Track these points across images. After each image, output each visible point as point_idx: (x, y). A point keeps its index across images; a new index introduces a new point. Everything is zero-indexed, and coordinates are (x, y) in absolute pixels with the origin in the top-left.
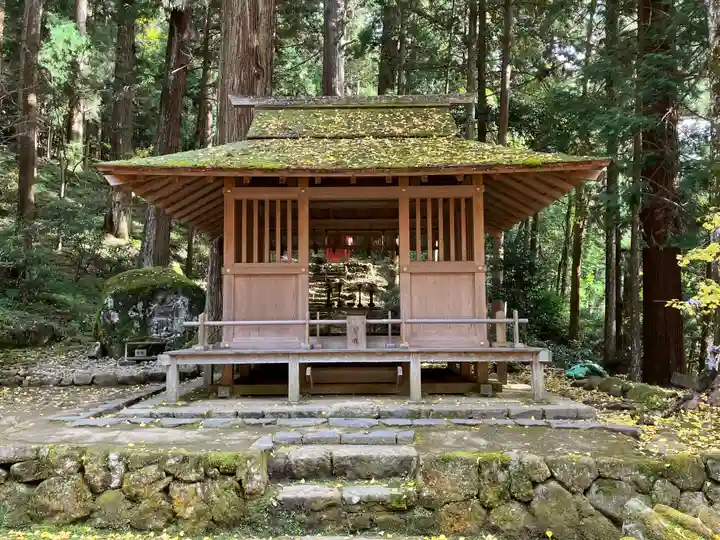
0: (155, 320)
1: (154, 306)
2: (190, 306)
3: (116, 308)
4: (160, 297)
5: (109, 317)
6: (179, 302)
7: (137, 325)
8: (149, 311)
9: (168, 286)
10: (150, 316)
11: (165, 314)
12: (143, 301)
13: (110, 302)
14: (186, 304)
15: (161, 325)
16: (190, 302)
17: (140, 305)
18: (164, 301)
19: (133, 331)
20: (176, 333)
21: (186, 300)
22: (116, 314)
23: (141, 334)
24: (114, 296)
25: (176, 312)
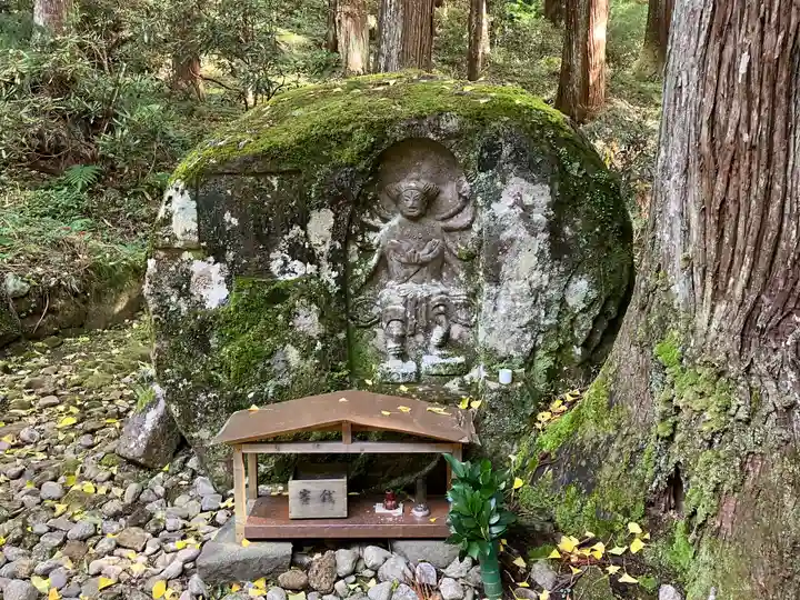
0: (393, 294)
1: (386, 231)
2: (554, 228)
3: (212, 244)
4: (410, 186)
5: (183, 284)
6: (502, 208)
7: (308, 321)
8: (366, 250)
9: (452, 124)
10: (373, 276)
11: (436, 267)
12: (334, 203)
13: (182, 214)
14: (538, 217)
15: (420, 318)
16: (556, 205)
17: (321, 226)
18: (429, 201)
19: (293, 354)
20: (495, 359)
21: (539, 196)
22: (216, 271)
23: (327, 363)
24: (197, 183)
25: (487, 259)
